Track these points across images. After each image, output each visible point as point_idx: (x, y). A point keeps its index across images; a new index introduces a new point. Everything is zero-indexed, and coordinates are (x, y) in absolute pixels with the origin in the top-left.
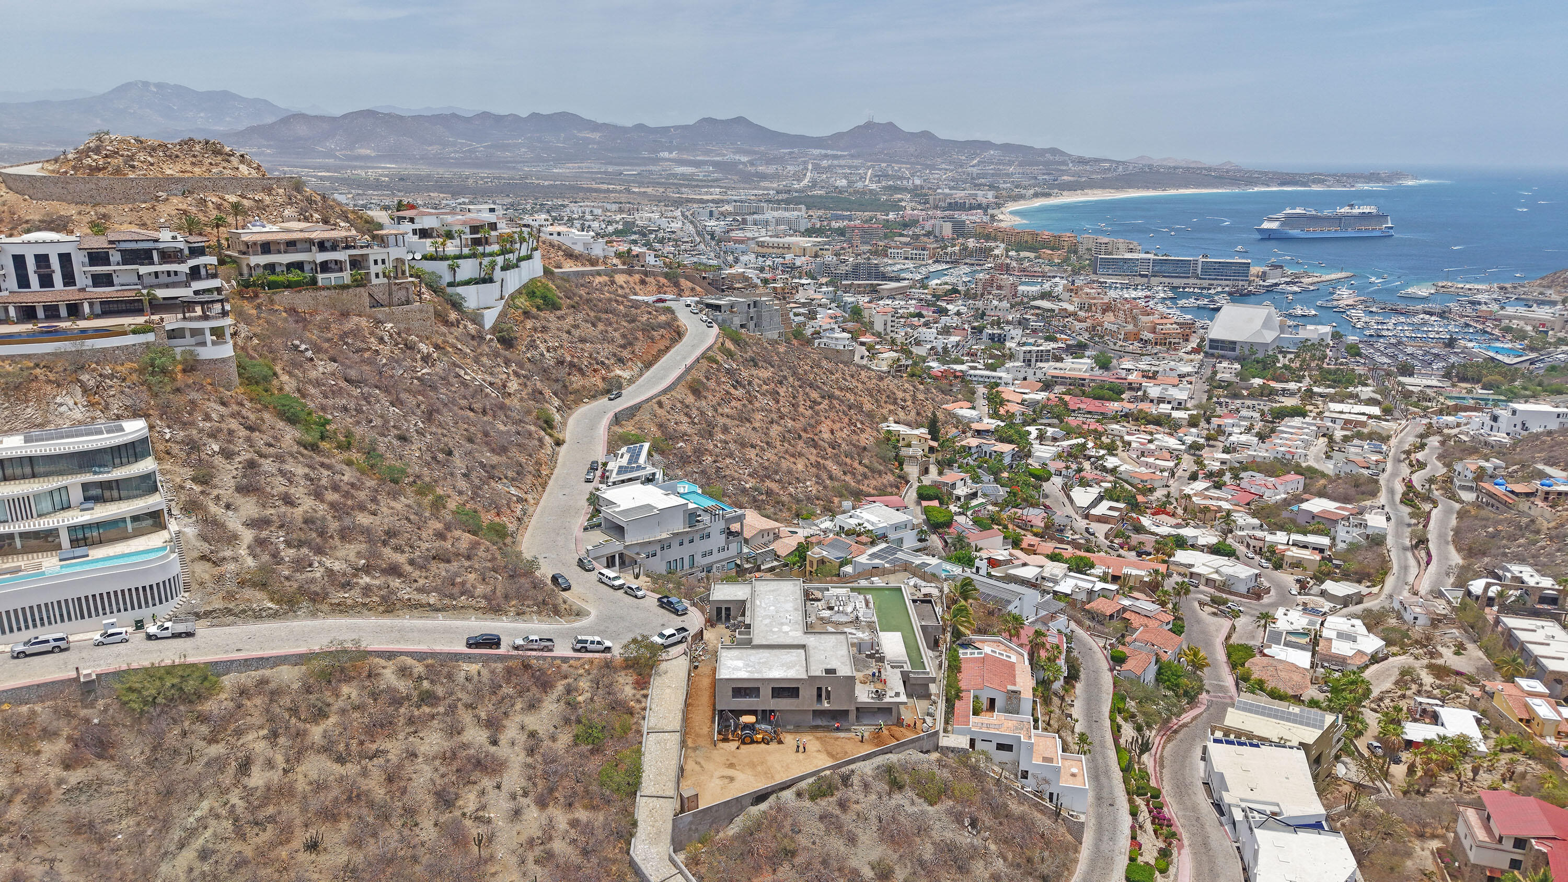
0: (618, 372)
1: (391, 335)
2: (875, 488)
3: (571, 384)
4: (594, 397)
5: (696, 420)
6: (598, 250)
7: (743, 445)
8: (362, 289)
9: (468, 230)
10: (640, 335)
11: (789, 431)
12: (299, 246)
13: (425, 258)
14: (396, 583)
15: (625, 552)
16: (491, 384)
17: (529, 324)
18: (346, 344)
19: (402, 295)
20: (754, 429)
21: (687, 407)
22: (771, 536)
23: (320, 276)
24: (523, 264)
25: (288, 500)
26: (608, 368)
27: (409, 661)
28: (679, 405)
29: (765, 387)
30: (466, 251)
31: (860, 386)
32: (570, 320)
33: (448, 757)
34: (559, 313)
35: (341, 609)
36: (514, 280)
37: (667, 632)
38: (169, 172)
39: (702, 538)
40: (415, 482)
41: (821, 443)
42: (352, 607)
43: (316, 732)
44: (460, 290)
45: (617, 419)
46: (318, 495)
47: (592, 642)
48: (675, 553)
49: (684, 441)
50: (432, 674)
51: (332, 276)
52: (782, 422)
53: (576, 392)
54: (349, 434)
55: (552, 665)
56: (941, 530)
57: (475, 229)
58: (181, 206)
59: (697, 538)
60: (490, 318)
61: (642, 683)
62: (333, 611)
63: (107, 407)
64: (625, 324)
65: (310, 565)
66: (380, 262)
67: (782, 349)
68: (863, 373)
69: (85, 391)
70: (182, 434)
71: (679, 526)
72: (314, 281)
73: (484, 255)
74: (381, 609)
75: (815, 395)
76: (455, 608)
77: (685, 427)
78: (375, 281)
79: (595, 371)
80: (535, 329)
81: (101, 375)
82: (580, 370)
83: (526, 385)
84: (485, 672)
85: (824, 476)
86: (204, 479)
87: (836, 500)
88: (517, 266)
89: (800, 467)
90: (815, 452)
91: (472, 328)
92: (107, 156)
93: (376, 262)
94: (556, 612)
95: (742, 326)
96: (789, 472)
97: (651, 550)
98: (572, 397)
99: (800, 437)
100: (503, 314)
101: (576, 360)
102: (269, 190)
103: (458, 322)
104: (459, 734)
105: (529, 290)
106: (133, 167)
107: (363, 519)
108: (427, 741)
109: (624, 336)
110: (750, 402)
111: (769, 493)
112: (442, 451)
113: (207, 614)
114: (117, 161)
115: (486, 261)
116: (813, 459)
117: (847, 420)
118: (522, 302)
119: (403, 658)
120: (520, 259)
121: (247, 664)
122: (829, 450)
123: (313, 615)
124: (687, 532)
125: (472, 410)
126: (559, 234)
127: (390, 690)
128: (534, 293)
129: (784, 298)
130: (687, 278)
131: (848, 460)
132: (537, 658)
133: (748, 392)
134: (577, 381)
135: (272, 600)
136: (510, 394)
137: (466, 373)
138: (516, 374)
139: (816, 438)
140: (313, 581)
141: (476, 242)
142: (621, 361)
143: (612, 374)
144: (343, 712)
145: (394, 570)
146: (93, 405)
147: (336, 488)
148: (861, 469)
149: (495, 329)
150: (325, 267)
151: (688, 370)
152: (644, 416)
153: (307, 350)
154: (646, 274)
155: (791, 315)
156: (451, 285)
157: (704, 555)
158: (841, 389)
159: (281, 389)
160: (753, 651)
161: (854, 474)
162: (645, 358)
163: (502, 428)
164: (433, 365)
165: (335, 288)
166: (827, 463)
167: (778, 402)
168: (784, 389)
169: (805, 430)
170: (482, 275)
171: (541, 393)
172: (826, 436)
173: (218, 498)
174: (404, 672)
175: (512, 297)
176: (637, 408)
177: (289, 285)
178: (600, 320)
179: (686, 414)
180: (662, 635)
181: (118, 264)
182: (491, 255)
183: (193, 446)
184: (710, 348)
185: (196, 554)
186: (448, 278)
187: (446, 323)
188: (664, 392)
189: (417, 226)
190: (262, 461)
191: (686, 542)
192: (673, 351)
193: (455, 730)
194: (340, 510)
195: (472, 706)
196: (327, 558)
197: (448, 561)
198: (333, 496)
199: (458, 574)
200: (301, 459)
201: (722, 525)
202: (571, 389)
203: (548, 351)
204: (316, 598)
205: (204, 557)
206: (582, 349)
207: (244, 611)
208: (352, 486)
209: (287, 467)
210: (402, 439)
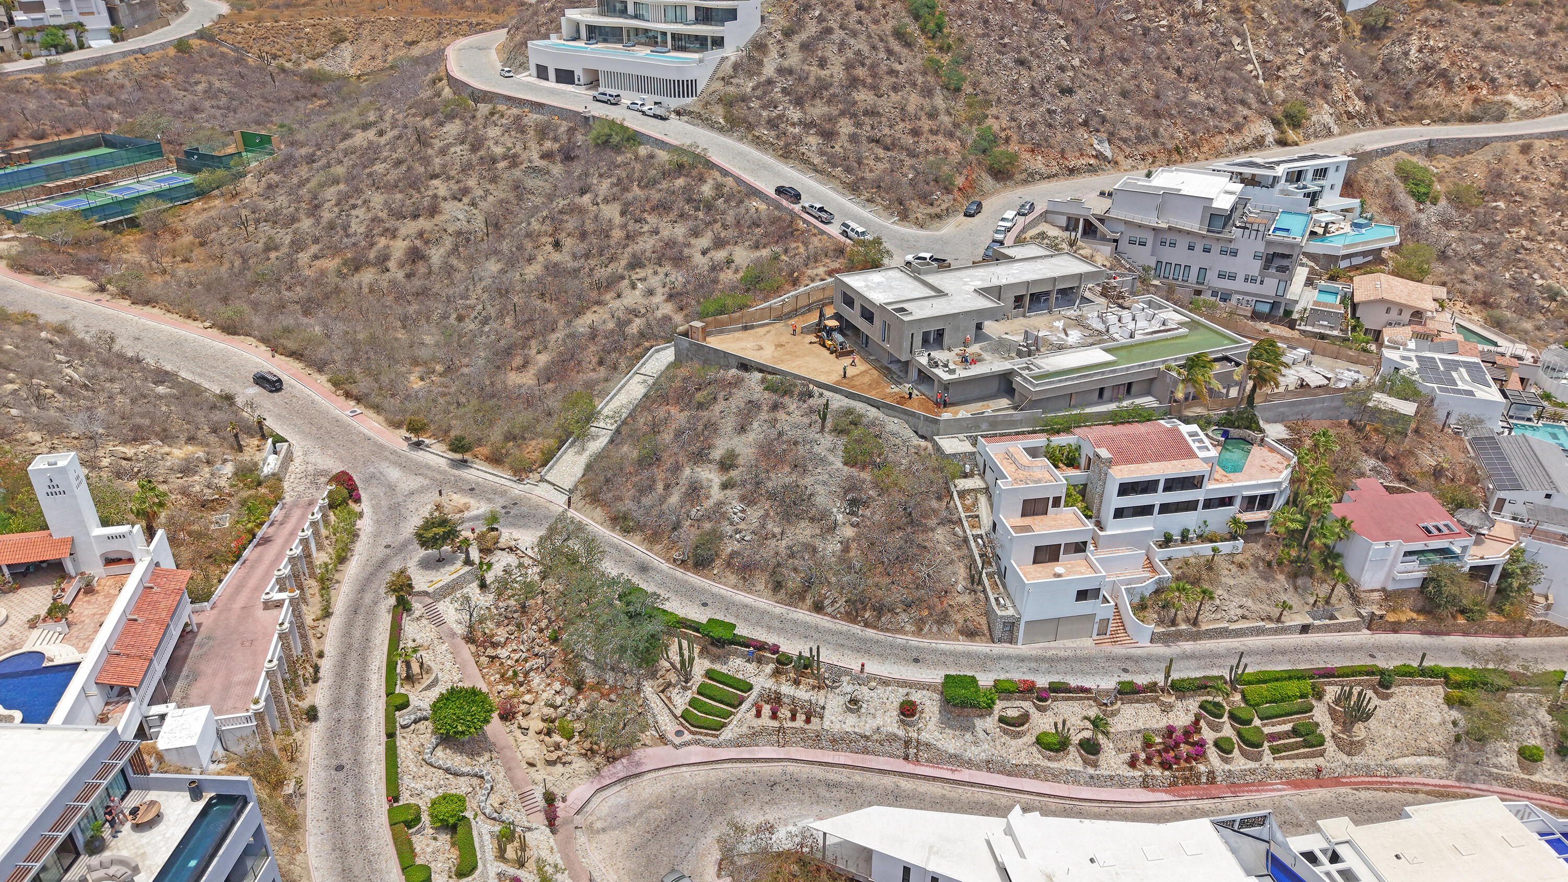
0: (1511, 97)
3: (1423, 97)
4: (1443, 120)
14: (813, 140)
16: (1264, 62)
17: (1423, 14)
25: (822, 63)
26: (1496, 89)
27: (731, 183)
32: (1499, 20)
33: (670, 244)
34: (1490, 9)
35: (758, 142)
37: (922, 254)
39: (1224, 252)
40: (976, 95)
42: (764, 143)
43: (635, 193)
46: (849, 68)
48: (1178, 255)
49: (1511, 202)
50: (731, 197)
53: (1422, 108)
54: (962, 41)
55: (808, 231)
59: (1216, 248)
61: (834, 272)
62: (753, 141)
65: (775, 107)
71: (1193, 224)
79: (1471, 88)
80: (1425, 22)
82: (1449, 84)
83: (1312, 73)
84: (762, 212)
86: (788, 33)
97: (1139, 235)
101: (1453, 69)
104: (696, 237)
107: (862, 95)
108: (675, 230)
112: (1060, 87)
119: (733, 180)
121: (660, 144)
123: (741, 139)
124: (1204, 237)
127: (698, 193)
132: (805, 221)
134: (1435, 95)
135: (725, 118)
136: (1278, 78)
137: (1242, 43)
138: (1314, 60)
140: (761, 116)
142: (1530, 83)
143: (1497, 98)
144: (661, 190)
145: (828, 135)
147: (873, 68)
149: (1362, 12)
157: (1221, 276)
164: (1199, 24)
173: (783, 47)
174: (719, 187)
180: (916, 255)
190: (838, 31)
191: (1199, 247)
193: (696, 233)
194: (854, 83)
195: (725, 227)
196: (795, 107)
197: (887, 149)
198: (861, 72)
199: (877, 159)
200: (876, 40)
201: (1260, 247)
202: (1413, 103)
203: (1420, 51)
204: (750, 127)
205: (723, 79)
206: (1476, 58)
207: (707, 119)
208: (892, 72)
209: (852, 41)
210: (1021, 62)
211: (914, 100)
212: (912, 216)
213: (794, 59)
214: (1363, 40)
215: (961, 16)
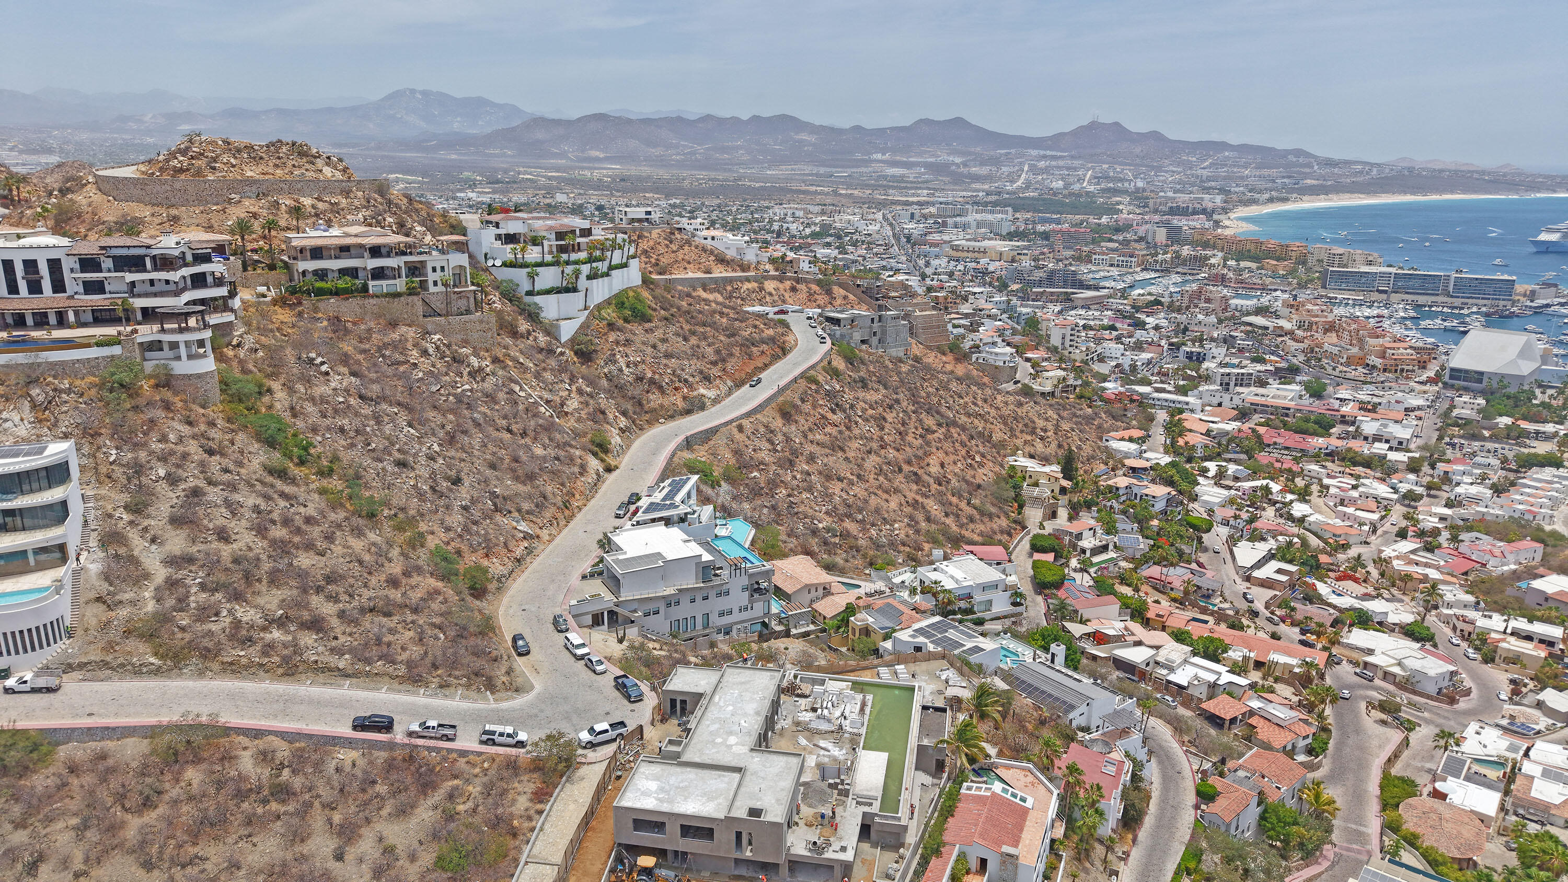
0: (702, 391)
1: (438, 348)
2: (981, 534)
3: (649, 402)
4: (672, 417)
5: (779, 448)
6: (751, 255)
7: (829, 478)
8: (415, 298)
9: (553, 236)
10: (736, 351)
11: (889, 463)
12: (353, 251)
13: (505, 264)
14: (308, 639)
15: (616, 609)
16: (548, 402)
17: (612, 337)
18: (383, 356)
19: (462, 304)
20: (847, 459)
21: (772, 432)
22: (820, 591)
23: (371, 283)
24: (614, 273)
25: (223, 536)
26: (691, 387)
27: (276, 742)
28: (762, 430)
29: (871, 412)
30: (549, 258)
31: (993, 412)
32: (659, 333)
33: (276, 872)
34: (648, 325)
35: (233, 669)
36: (601, 291)
37: (598, 727)
38: (249, 174)
39: (719, 595)
40: (395, 515)
41: (926, 478)
42: (246, 667)
43: (134, 826)
44: (538, 299)
45: (688, 444)
46: (261, 531)
47: (501, 735)
48: (684, 610)
49: (760, 471)
50: (298, 762)
51: (384, 283)
52: (883, 452)
53: (653, 411)
54: (335, 459)
55: (445, 759)
56: (1047, 591)
57: (560, 236)
58: (252, 209)
59: (712, 594)
60: (567, 330)
61: (542, 796)
62: (224, 671)
63: (55, 425)
64: (722, 338)
65: (217, 614)
66: (438, 269)
67: (904, 368)
68: (999, 397)
69: (34, 406)
70: (130, 455)
71: (690, 581)
72: (365, 288)
73: (568, 263)
74: (280, 671)
75: (930, 422)
76: (368, 674)
77: (764, 455)
78: (432, 289)
79: (676, 389)
80: (617, 343)
81: (55, 390)
82: (661, 389)
83: (587, 404)
84: (361, 762)
85: (920, 517)
86: (137, 509)
87: (927, 546)
88: (607, 275)
89: (893, 505)
90: (915, 487)
91: (542, 339)
92: (192, 158)
93: (434, 270)
94: (491, 686)
95: (863, 342)
96: (877, 511)
97: (652, 607)
98: (647, 417)
99: (900, 470)
100: (584, 326)
101: (657, 377)
102: (347, 193)
103: (529, 333)
104: (302, 841)
105: (619, 301)
106: (214, 168)
107: (305, 560)
108: (260, 847)
109: (718, 352)
110: (848, 428)
111: (845, 535)
112: (447, 478)
113: (81, 666)
114: (201, 163)
115: (569, 269)
116: (911, 496)
117: (963, 452)
118: (610, 313)
119: (271, 738)
120: (611, 268)
121: (90, 733)
122: (934, 487)
123: (201, 674)
124: (701, 588)
125: (509, 431)
126: (713, 238)
127: (242, 778)
128: (623, 303)
129: (946, 308)
130: (842, 285)
131: (954, 500)
132: (429, 749)
133: (848, 417)
134: (655, 399)
135: (156, 654)
136: (566, 413)
137: (521, 389)
138: (580, 392)
139: (920, 472)
140: (210, 633)
141: (562, 249)
142: (707, 379)
143: (695, 393)
144: (175, 802)
145: (316, 625)
146: (40, 421)
147: (286, 522)
148: (969, 510)
149: (573, 341)
150: (379, 274)
151: (781, 391)
152: (719, 441)
153: (323, 363)
154: (798, 281)
155: (950, 327)
156: (530, 293)
157: (722, 614)
158: (969, 415)
159: (270, 407)
160: (678, 770)
161: (958, 516)
162: (737, 376)
163: (539, 451)
164: (483, 380)
165: (388, 295)
166: (926, 501)
167: (882, 429)
168: (894, 415)
169: (909, 463)
170: (564, 284)
171: (603, 413)
172: (935, 469)
173: (146, 530)
174: (264, 756)
175: (599, 307)
176: (714, 431)
177: (336, 293)
178: (693, 333)
179: (770, 441)
180: (591, 730)
181: (109, 271)
182: (576, 262)
183: (139, 469)
184: (813, 367)
185: (93, 595)
186: (526, 286)
187: (515, 334)
188: (748, 415)
189: (502, 231)
190: (210, 489)
191: (699, 599)
192: (772, 368)
193: (298, 836)
194: (282, 548)
195: (330, 807)
196: (241, 606)
197: (388, 614)
198: (278, 532)
199: (392, 631)
200: (259, 487)
201: (745, 581)
202: (646, 408)
203: (628, 366)
204: (208, 654)
205: (99, 599)
206: (666, 365)
207: (122, 665)
208: (308, 520)
209: (237, 497)
210: (402, 464)
211: (357, 544)
212: (499, 683)
213: (177, 543)
214: (583, 364)
215: (314, 430)
